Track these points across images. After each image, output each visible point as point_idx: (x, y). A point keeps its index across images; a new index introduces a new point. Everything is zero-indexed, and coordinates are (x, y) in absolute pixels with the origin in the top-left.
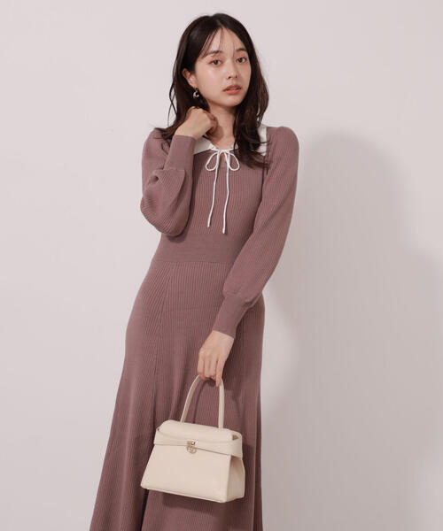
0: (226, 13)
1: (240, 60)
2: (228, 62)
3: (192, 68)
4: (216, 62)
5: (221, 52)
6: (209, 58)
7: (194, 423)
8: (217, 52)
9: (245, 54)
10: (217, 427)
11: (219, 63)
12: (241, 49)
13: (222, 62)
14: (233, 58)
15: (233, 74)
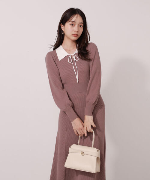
0: (80, 9)
1: (80, 26)
2: (76, 26)
3: (64, 24)
4: (72, 25)
5: (75, 22)
6: (71, 23)
7: (83, 145)
8: (74, 22)
9: (83, 25)
10: (91, 147)
11: (73, 25)
12: (82, 23)
13: (74, 25)
14: (78, 25)
15: (77, 30)
